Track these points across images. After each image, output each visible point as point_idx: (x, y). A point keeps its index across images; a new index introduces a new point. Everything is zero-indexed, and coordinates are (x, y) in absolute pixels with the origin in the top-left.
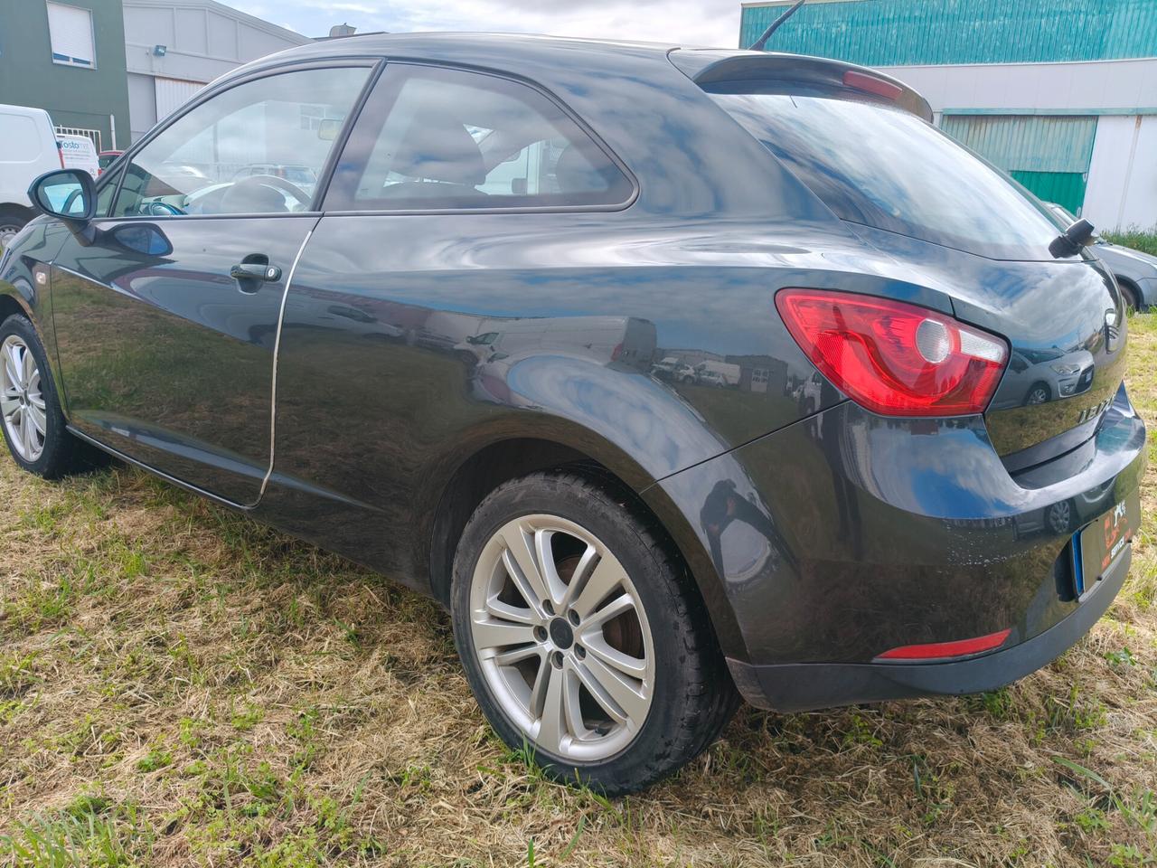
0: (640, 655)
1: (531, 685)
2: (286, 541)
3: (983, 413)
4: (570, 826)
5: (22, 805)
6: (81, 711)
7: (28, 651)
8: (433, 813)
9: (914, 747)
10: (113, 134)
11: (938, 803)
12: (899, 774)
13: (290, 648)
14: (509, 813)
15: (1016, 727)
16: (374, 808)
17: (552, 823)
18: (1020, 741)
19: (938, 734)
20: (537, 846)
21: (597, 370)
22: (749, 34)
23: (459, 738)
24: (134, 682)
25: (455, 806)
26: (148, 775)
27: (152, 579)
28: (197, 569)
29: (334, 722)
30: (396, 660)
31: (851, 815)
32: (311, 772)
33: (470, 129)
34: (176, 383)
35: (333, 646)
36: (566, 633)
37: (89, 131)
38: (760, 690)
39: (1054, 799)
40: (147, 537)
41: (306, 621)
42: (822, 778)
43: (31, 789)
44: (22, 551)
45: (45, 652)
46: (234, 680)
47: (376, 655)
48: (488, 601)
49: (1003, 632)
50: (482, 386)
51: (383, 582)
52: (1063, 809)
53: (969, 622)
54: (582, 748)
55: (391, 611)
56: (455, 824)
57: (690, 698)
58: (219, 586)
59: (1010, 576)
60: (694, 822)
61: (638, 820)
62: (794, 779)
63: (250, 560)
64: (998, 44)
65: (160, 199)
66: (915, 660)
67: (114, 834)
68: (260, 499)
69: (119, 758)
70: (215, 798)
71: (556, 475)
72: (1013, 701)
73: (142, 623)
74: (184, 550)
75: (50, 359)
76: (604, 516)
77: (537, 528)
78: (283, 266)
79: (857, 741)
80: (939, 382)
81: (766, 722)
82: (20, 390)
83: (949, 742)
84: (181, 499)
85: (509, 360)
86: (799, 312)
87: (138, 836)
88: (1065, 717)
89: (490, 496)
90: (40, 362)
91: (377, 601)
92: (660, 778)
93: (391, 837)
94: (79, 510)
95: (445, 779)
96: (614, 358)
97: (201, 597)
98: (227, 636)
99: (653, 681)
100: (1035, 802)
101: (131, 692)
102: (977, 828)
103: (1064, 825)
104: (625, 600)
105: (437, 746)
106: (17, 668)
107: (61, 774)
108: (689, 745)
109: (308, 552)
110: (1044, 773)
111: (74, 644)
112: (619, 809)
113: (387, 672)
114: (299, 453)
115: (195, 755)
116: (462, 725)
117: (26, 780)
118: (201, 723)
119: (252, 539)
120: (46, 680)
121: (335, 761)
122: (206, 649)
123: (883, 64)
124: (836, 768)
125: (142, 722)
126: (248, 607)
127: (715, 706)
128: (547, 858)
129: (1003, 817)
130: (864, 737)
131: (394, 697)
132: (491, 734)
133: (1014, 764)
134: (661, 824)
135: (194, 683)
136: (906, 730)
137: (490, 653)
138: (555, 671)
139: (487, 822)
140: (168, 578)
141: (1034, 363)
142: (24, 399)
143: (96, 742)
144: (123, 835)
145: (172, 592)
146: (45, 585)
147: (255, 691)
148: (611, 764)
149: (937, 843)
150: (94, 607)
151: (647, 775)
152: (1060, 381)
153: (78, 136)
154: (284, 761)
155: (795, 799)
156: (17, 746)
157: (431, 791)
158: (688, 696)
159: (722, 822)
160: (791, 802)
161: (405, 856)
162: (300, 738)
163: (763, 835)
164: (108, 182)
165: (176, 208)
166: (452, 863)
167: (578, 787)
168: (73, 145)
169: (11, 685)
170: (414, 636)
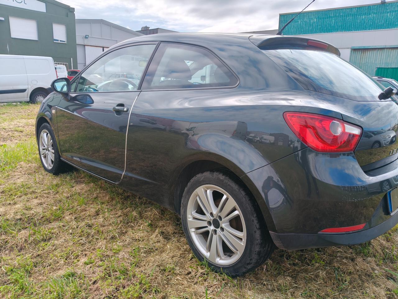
0: (241, 230)
1: (206, 241)
2: (128, 194)
3: (354, 151)
4: (219, 286)
5: (50, 274)
6: (67, 246)
7: (50, 228)
8: (175, 280)
9: (336, 265)
10: (72, 64)
11: (343, 283)
12: (330, 274)
13: (130, 228)
14: (200, 282)
15: (372, 259)
16: (157, 278)
17: (214, 285)
18: (373, 264)
19: (344, 261)
20: (209, 292)
21: (227, 138)
22: (282, 24)
23: (184, 258)
24: (82, 238)
25: (182, 279)
26: (87, 266)
27: (87, 206)
28: (101, 203)
29: (144, 252)
30: (164, 233)
31: (313, 286)
32: (137, 267)
33: (186, 62)
34: (94, 144)
35: (143, 228)
36: (217, 223)
37: (64, 63)
38: (281, 242)
39: (385, 284)
40: (85, 193)
41: (135, 220)
42: (304, 274)
43: (52, 269)
44: (47, 197)
45: (55, 228)
46: (113, 238)
47: (157, 231)
48: (192, 213)
49: (363, 224)
50: (190, 143)
51: (159, 208)
52: (388, 287)
53: (352, 221)
54: (223, 261)
55: (162, 217)
56: (182, 284)
57: (258, 245)
58: (108, 208)
59: (365, 206)
60: (260, 287)
61: (242, 285)
62: (294, 274)
63: (117, 200)
64: (371, 23)
65: (90, 86)
66: (333, 233)
67: (77, 283)
68: (121, 180)
69: (78, 261)
70: (108, 274)
71: (214, 172)
72: (371, 250)
73: (84, 220)
74: (97, 197)
75: (56, 137)
76: (229, 185)
77: (208, 189)
78: (129, 107)
79: (316, 262)
80: (339, 142)
81: (285, 256)
82: (46, 147)
83: (348, 263)
84: (96, 181)
85: (199, 135)
86: (291, 119)
87: (85, 284)
88: (390, 257)
89: (193, 179)
90: (53, 138)
91: (157, 214)
92: (248, 271)
93: (162, 288)
94: (64, 185)
95: (179, 270)
96: (233, 135)
97: (102, 212)
98: (110, 224)
99: (246, 239)
100: (378, 284)
101: (81, 241)
102: (357, 292)
103: (389, 293)
104: (236, 213)
105: (177, 260)
106: (47, 233)
107: (61, 265)
108: (258, 260)
109: (135, 198)
110: (382, 275)
111: (64, 226)
112: (235, 282)
113: (161, 236)
114: (133, 166)
115: (101, 260)
116: (185, 254)
117: (51, 267)
118: (103, 251)
119: (118, 194)
120: (56, 237)
121: (145, 264)
122: (104, 228)
123: (330, 32)
124: (309, 271)
125: (85, 250)
126: (117, 215)
127: (267, 247)
128: (212, 296)
129: (366, 289)
130: (318, 261)
131: (163, 244)
132: (194, 257)
133: (371, 271)
134: (249, 287)
135: (101, 238)
136: (333, 259)
137: (193, 230)
138: (214, 236)
139: (192, 284)
140: (92, 206)
141: (375, 135)
142: (47, 150)
143: (71, 256)
144: (80, 284)
145: (93, 210)
146: (55, 208)
147: (119, 241)
148: (233, 266)
149: (343, 296)
150: (69, 215)
151: (244, 270)
152: (384, 141)
153: (61, 65)
154: (129, 263)
155: (294, 280)
156: (48, 256)
157: (175, 274)
158: (257, 244)
159: (269, 287)
160: (293, 281)
161: (167, 294)
162: (134, 256)
163: (284, 292)
164: (74, 82)
165: (95, 89)
166: (181, 296)
167: (221, 274)
168: (60, 68)
169: (45, 238)
170: (169, 225)
